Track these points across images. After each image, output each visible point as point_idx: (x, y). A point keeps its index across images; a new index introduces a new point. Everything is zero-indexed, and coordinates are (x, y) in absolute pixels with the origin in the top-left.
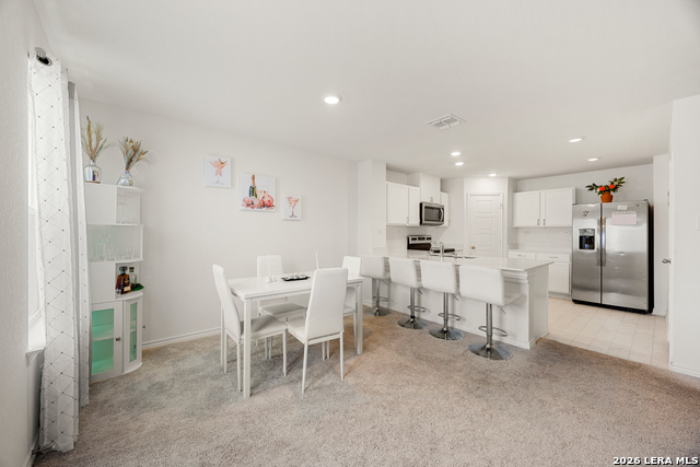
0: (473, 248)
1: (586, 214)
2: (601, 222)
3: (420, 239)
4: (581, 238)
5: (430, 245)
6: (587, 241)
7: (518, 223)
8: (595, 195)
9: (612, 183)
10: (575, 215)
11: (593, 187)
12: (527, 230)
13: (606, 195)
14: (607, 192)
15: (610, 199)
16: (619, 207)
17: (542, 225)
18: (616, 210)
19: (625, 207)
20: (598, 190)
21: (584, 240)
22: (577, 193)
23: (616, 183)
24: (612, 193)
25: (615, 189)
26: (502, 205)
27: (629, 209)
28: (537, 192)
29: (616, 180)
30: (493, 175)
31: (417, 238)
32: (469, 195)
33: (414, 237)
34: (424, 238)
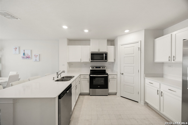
0: (122, 74)
3: (96, 68)
17: (173, 62)
26: (140, 49)
30: (127, 31)
31: (95, 67)
32: (120, 45)
33: (93, 67)
34: (100, 68)
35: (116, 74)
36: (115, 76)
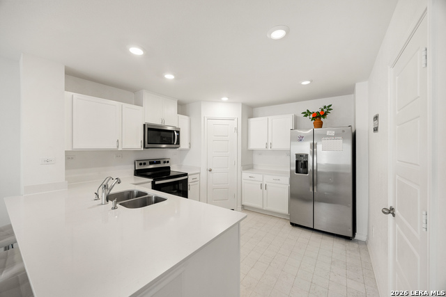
0: (210, 170)
1: (301, 139)
2: (313, 146)
4: (297, 162)
5: (169, 168)
6: (301, 165)
7: (252, 146)
8: (308, 121)
9: (322, 110)
10: (292, 139)
11: (307, 114)
12: (260, 152)
13: (317, 121)
14: (319, 118)
15: (320, 125)
16: (328, 133)
17: (269, 149)
18: (326, 136)
19: (333, 133)
20: (311, 116)
21: (300, 163)
22: (296, 119)
23: (325, 110)
24: (322, 119)
25: (324, 115)
26: (237, 129)
27: (336, 135)
28: (265, 118)
29: (325, 107)
30: (225, 99)
31: (148, 162)
32: (206, 119)
33: (142, 162)
34: (158, 162)
35: (198, 172)
36: (197, 176)
